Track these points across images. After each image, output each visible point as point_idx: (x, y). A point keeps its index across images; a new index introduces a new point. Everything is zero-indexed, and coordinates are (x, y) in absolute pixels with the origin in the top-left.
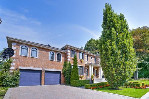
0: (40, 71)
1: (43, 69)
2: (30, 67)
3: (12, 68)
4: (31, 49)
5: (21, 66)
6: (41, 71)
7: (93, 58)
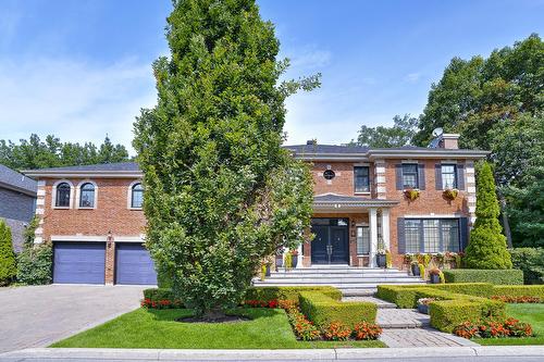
0: (102, 245)
1: (110, 238)
2: (74, 234)
3: (38, 240)
4: (79, 187)
5: (56, 233)
6: (104, 243)
7: (345, 172)
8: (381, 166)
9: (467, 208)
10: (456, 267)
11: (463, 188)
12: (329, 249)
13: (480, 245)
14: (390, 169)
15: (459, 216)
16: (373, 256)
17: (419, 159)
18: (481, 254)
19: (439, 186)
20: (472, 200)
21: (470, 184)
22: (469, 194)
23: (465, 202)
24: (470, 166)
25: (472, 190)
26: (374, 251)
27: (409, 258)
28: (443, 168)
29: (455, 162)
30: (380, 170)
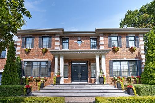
7: (86, 41)
8: (102, 36)
9: (141, 56)
10: (136, 83)
11: (138, 47)
12: (80, 75)
13: (151, 72)
14: (106, 38)
15: (137, 59)
16: (97, 78)
17: (118, 34)
18: (152, 77)
19: (128, 46)
20: (143, 52)
21: (142, 45)
22: (141, 49)
23: (139, 53)
24: (141, 37)
25: (143, 47)
26: (98, 75)
27: (115, 79)
28: (129, 38)
29: (135, 35)
30: (101, 38)
